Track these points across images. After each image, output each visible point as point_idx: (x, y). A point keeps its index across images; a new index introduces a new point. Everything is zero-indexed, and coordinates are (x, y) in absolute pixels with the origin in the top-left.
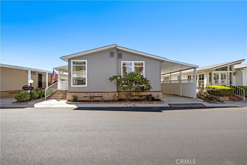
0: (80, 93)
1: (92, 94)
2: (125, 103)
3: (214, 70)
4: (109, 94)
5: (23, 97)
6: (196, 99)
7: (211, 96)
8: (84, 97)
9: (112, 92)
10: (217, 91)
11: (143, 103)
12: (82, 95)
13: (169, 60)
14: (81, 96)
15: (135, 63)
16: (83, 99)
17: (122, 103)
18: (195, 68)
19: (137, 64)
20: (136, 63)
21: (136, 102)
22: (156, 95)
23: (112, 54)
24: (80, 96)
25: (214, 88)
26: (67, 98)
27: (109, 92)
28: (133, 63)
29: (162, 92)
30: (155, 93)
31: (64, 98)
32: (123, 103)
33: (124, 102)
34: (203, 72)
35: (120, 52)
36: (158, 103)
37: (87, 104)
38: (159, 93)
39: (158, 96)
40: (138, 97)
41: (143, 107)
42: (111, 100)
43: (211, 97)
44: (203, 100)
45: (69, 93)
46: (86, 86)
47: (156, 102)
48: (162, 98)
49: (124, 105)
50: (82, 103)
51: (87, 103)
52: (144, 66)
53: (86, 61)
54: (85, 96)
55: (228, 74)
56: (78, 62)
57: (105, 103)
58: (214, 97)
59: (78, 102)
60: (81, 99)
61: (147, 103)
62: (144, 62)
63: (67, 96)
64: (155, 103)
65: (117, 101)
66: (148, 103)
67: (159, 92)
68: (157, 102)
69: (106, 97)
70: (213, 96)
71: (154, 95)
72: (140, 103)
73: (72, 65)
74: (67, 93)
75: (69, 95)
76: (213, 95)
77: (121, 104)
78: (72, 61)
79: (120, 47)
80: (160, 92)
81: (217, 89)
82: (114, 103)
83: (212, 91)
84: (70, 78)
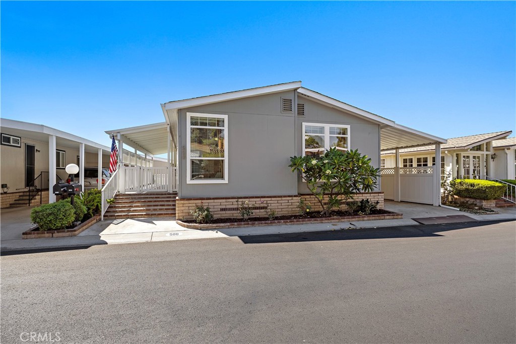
0: (212, 201)
1: (247, 201)
3: (469, 150)
4: (281, 201)
5: (61, 216)
6: (439, 206)
7: (462, 200)
8: (222, 210)
9: (289, 196)
10: (478, 189)
12: (216, 205)
13: (398, 125)
14: (215, 207)
15: (331, 128)
16: (218, 216)
17: (324, 221)
18: (438, 143)
19: (336, 130)
23: (287, 105)
25: (472, 185)
26: (177, 215)
27: (281, 197)
28: (327, 127)
29: (383, 194)
31: (155, 214)
32: (327, 221)
34: (446, 152)
35: (300, 102)
37: (244, 227)
40: (347, 206)
41: (378, 229)
43: (463, 202)
44: (459, 209)
45: (182, 202)
46: (226, 181)
48: (383, 206)
49: (330, 224)
51: (244, 224)
52: (348, 136)
53: (225, 117)
54: (224, 207)
55: (484, 157)
56: (206, 119)
57: (287, 222)
58: (469, 202)
59: (222, 225)
62: (348, 127)
63: (177, 209)
64: (388, 217)
66: (375, 220)
67: (377, 195)
68: (392, 215)
70: (467, 199)
72: (360, 219)
73: (189, 127)
74: (177, 202)
75: (182, 205)
76: (466, 197)
78: (189, 115)
81: (480, 185)
82: (309, 222)
83: (467, 190)
84: (183, 160)
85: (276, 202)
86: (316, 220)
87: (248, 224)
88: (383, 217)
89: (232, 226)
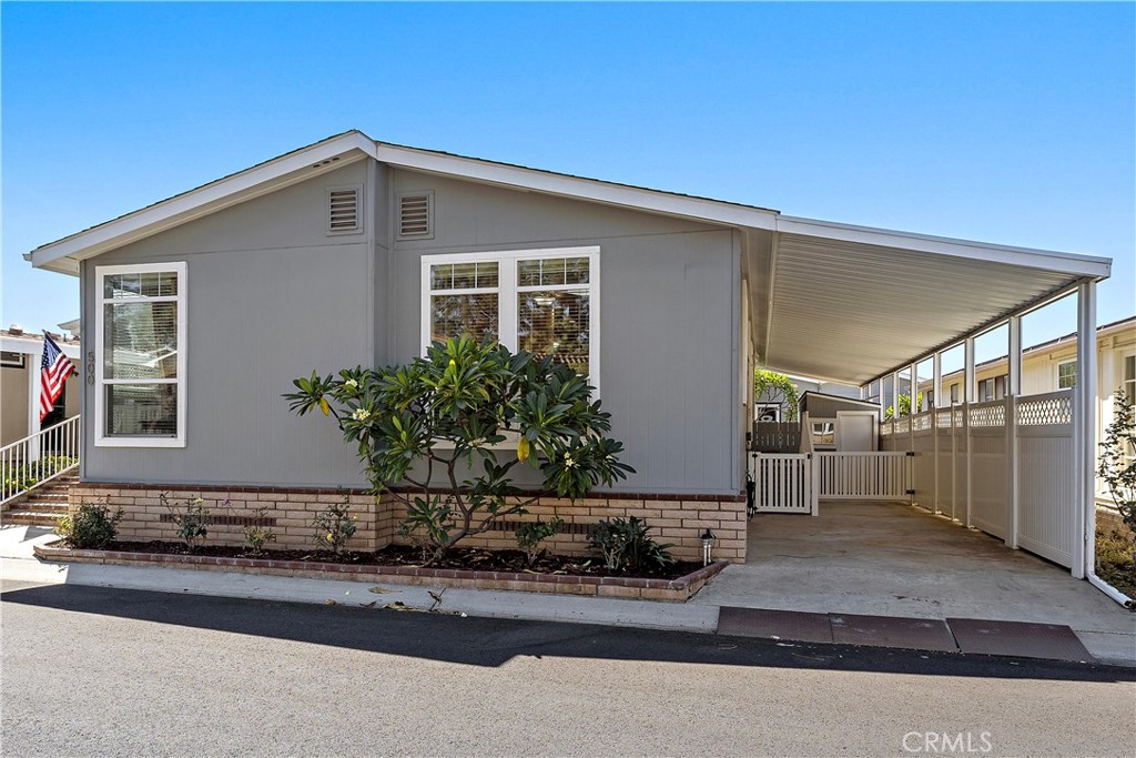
0: (142, 493)
1: (199, 498)
2: (378, 578)
6: (1086, 577)
8: (161, 518)
9: (339, 492)
11: (514, 584)
12: (151, 505)
14: (144, 513)
15: (521, 266)
16: (154, 533)
18: (1087, 284)
19: (542, 270)
20: (535, 265)
21: (460, 577)
22: (695, 523)
24: (142, 509)
27: (314, 492)
28: (508, 262)
30: (680, 514)
32: (371, 576)
33: (375, 573)
35: (411, 190)
36: (634, 591)
37: (139, 566)
38: (720, 515)
39: (708, 535)
40: (512, 534)
42: (305, 553)
44: (1125, 599)
45: (81, 491)
46: (178, 442)
47: (622, 584)
48: (742, 553)
50: (111, 557)
52: (593, 285)
53: (180, 268)
54: (168, 511)
56: (136, 278)
60: (149, 532)
61: (550, 585)
62: (593, 253)
65: (365, 559)
67: (715, 505)
68: (630, 585)
69: (298, 521)
71: (668, 527)
73: (100, 300)
74: (71, 491)
77: (354, 580)
78: (101, 272)
79: (397, 151)
80: (724, 505)
85: (302, 506)
86: (333, 569)
87: (148, 559)
88: (590, 588)
89: (113, 561)
